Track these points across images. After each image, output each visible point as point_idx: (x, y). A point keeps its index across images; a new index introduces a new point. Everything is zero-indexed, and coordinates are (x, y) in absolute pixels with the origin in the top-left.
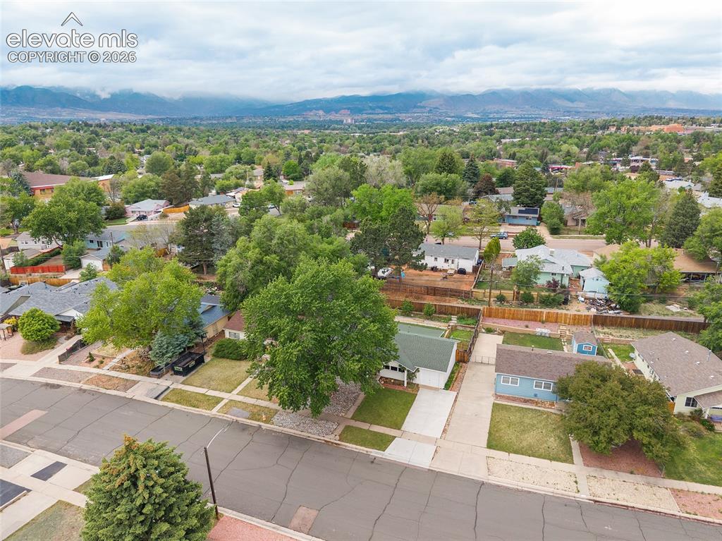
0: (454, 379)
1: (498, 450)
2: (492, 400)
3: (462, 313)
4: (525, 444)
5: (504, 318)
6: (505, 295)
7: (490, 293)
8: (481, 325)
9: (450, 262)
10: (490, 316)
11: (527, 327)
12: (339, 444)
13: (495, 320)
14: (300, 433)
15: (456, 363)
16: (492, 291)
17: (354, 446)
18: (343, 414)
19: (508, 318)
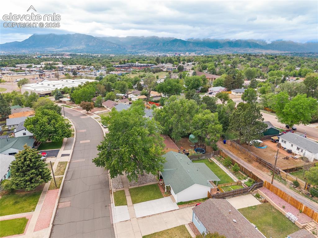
2: (186, 223)
3: (254, 178)
5: (277, 194)
11: (284, 207)
12: (111, 193)
19: (279, 196)
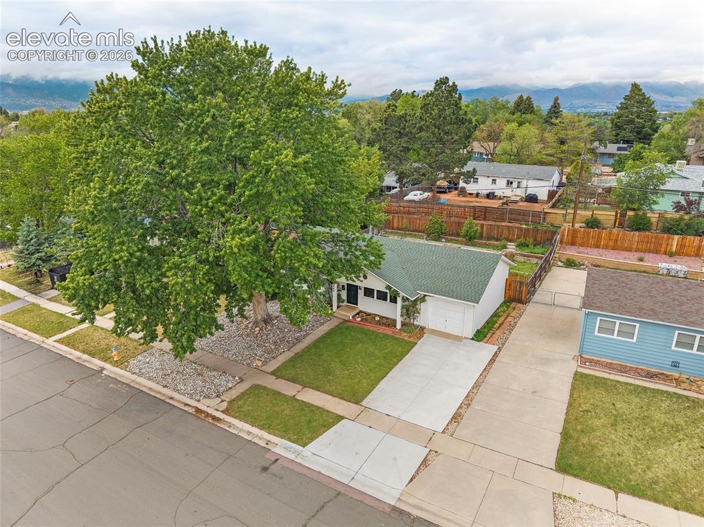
0: (497, 325)
1: (586, 479)
2: (573, 366)
3: (525, 237)
4: (659, 471)
5: (597, 246)
6: (600, 218)
7: (575, 214)
8: (557, 255)
9: (515, 185)
10: (573, 244)
11: (641, 260)
12: (219, 420)
13: (581, 249)
14: (159, 388)
15: (504, 302)
16: (578, 212)
17: (247, 427)
18: (260, 364)
19: (606, 247)
